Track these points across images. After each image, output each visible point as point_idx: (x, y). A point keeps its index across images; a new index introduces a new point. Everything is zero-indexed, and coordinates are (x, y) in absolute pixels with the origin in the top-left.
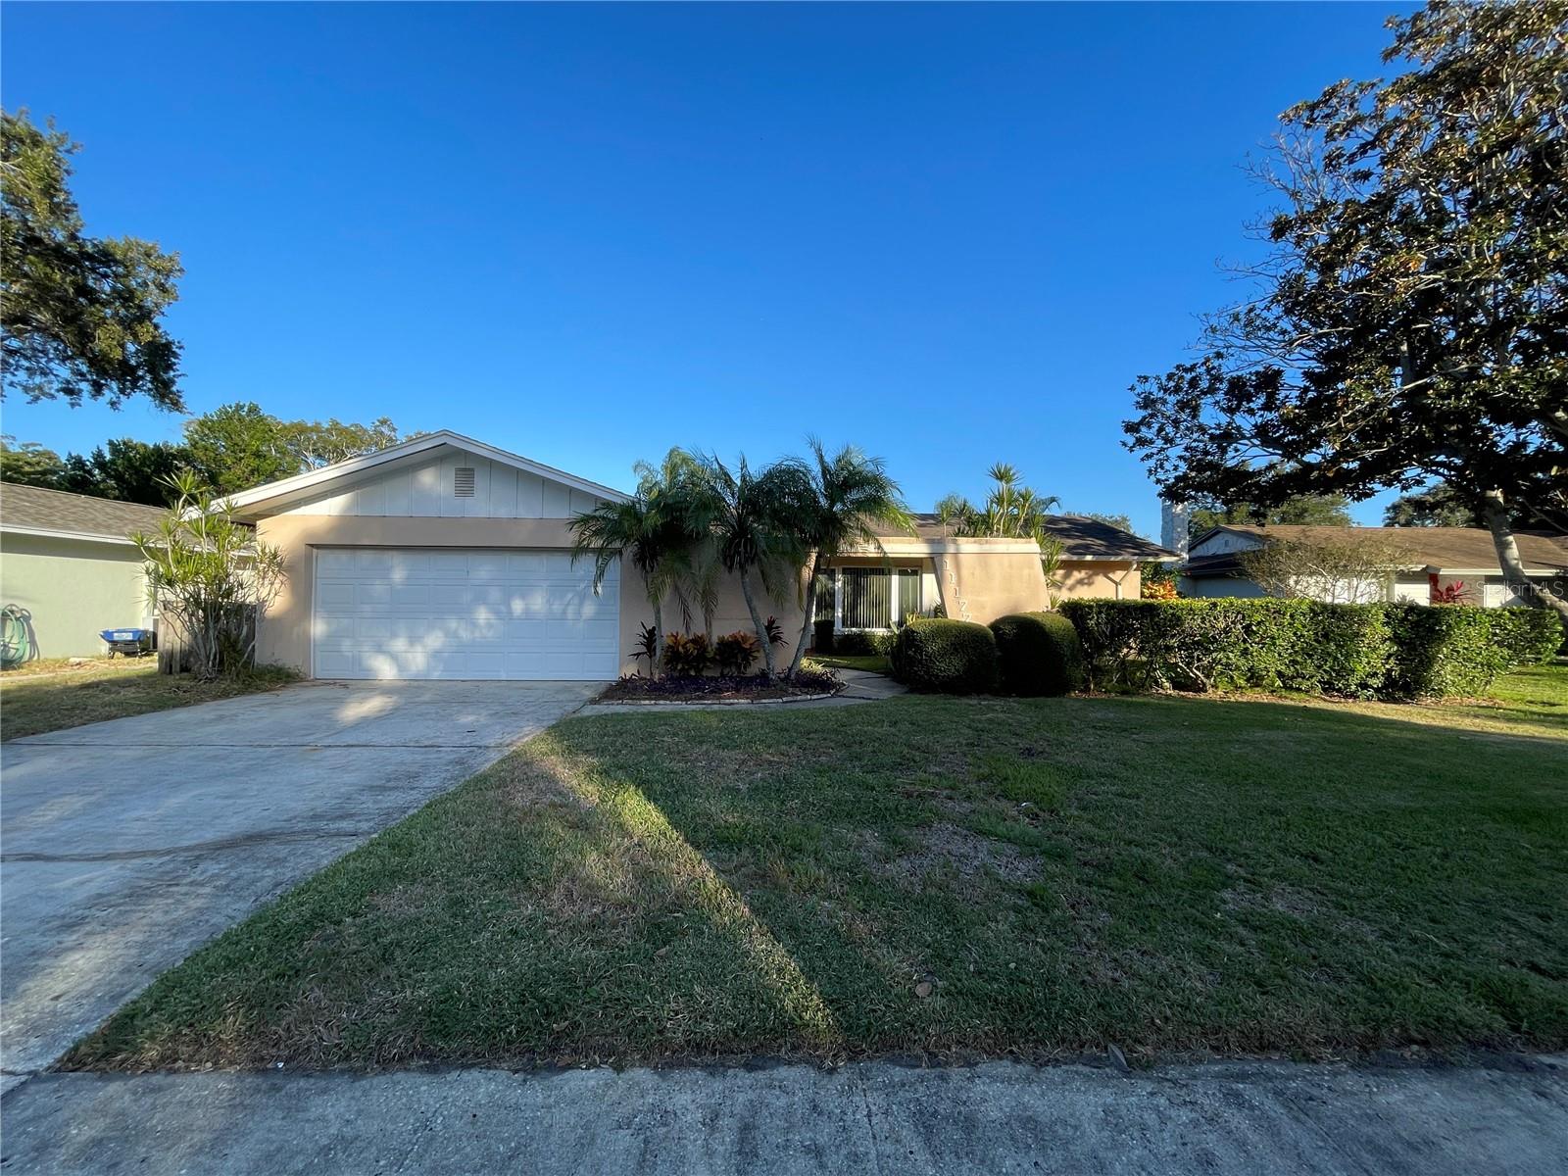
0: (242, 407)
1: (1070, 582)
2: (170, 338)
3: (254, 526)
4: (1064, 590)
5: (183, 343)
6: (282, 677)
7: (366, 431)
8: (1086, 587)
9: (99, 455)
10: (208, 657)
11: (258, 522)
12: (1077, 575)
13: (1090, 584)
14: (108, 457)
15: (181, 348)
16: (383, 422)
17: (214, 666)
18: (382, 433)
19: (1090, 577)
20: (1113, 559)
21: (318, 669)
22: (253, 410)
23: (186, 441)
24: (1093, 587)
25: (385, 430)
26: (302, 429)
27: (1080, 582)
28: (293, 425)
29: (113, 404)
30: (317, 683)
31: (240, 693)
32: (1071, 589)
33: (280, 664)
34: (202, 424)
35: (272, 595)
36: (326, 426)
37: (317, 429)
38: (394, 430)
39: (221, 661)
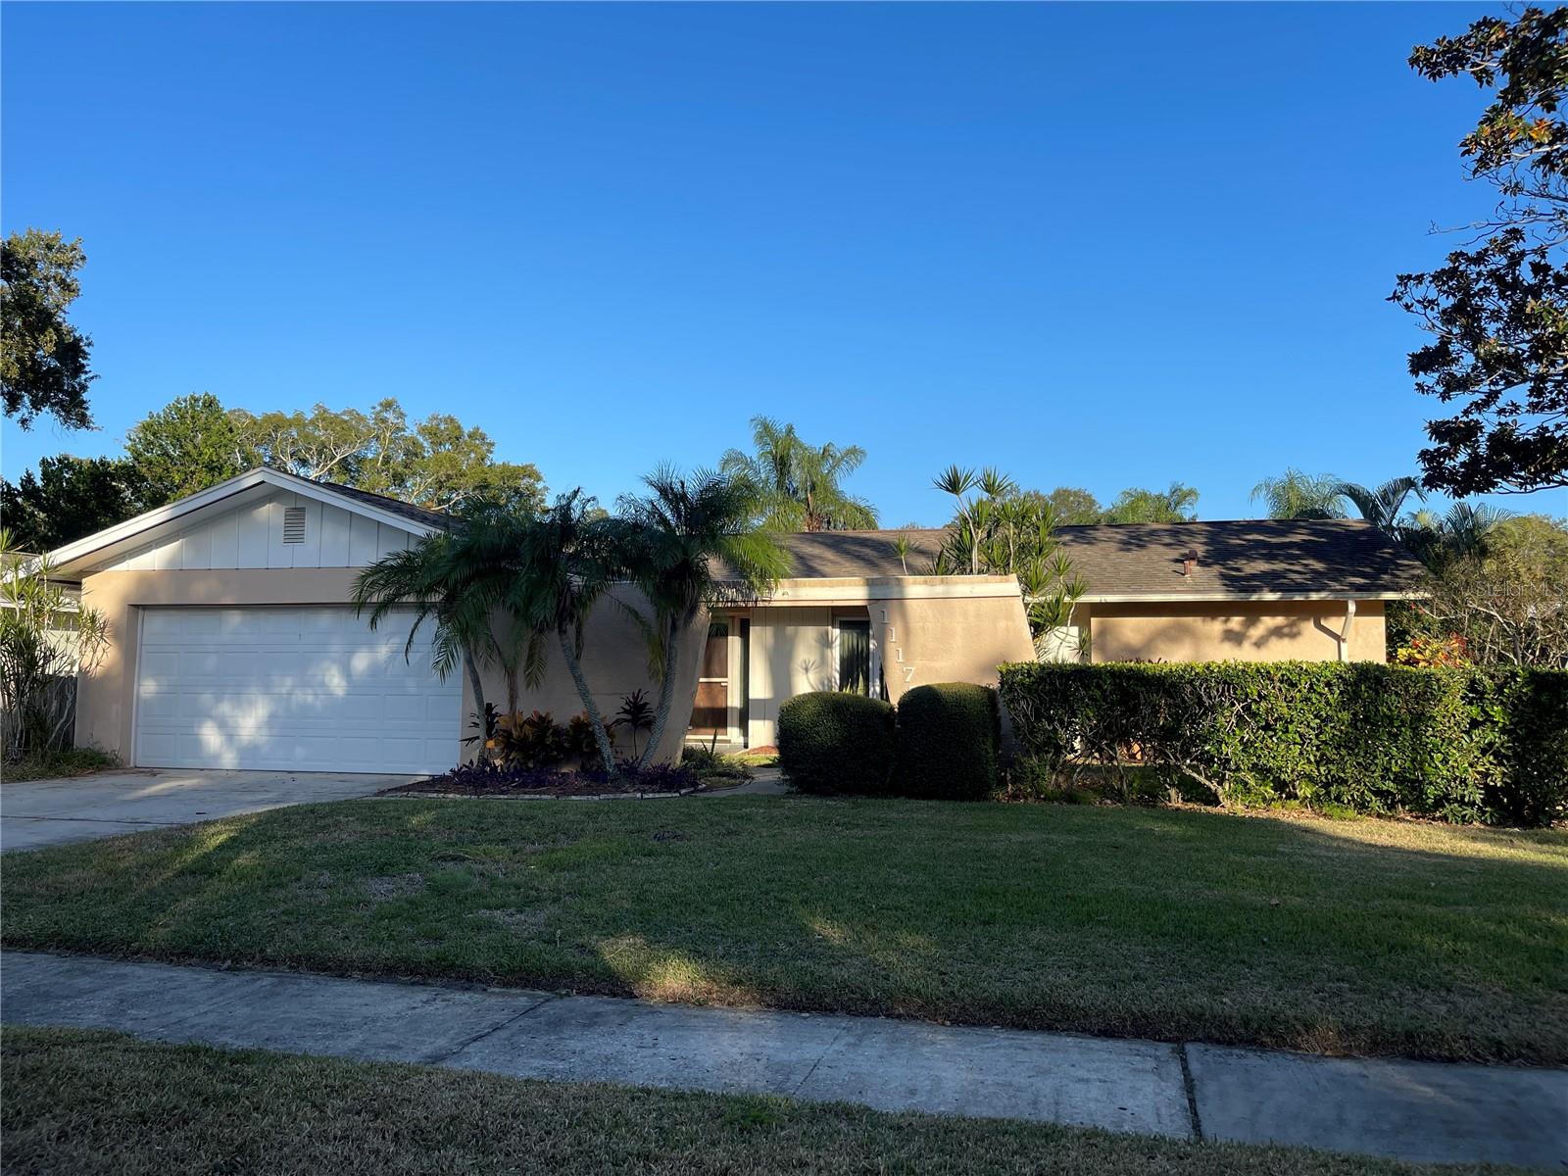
0: (197, 400)
1: (1257, 632)
2: (77, 335)
3: (80, 584)
4: (1246, 645)
5: (92, 339)
6: (99, 762)
7: (361, 419)
8: (1286, 641)
9: (28, 480)
10: (15, 736)
11: (84, 581)
12: (1268, 622)
13: (1293, 636)
14: (39, 483)
15: (89, 344)
16: (388, 405)
17: (19, 746)
18: (384, 421)
19: (1291, 625)
20: (1314, 596)
21: (139, 756)
22: (210, 404)
23: (129, 454)
24: (1300, 639)
25: (390, 416)
26: (278, 423)
27: (1277, 632)
28: (268, 419)
29: (24, 422)
30: (138, 770)
31: (42, 776)
32: (1259, 644)
33: (97, 747)
34: (146, 428)
35: (94, 665)
36: (309, 416)
37: (298, 422)
38: (402, 415)
39: (27, 743)
